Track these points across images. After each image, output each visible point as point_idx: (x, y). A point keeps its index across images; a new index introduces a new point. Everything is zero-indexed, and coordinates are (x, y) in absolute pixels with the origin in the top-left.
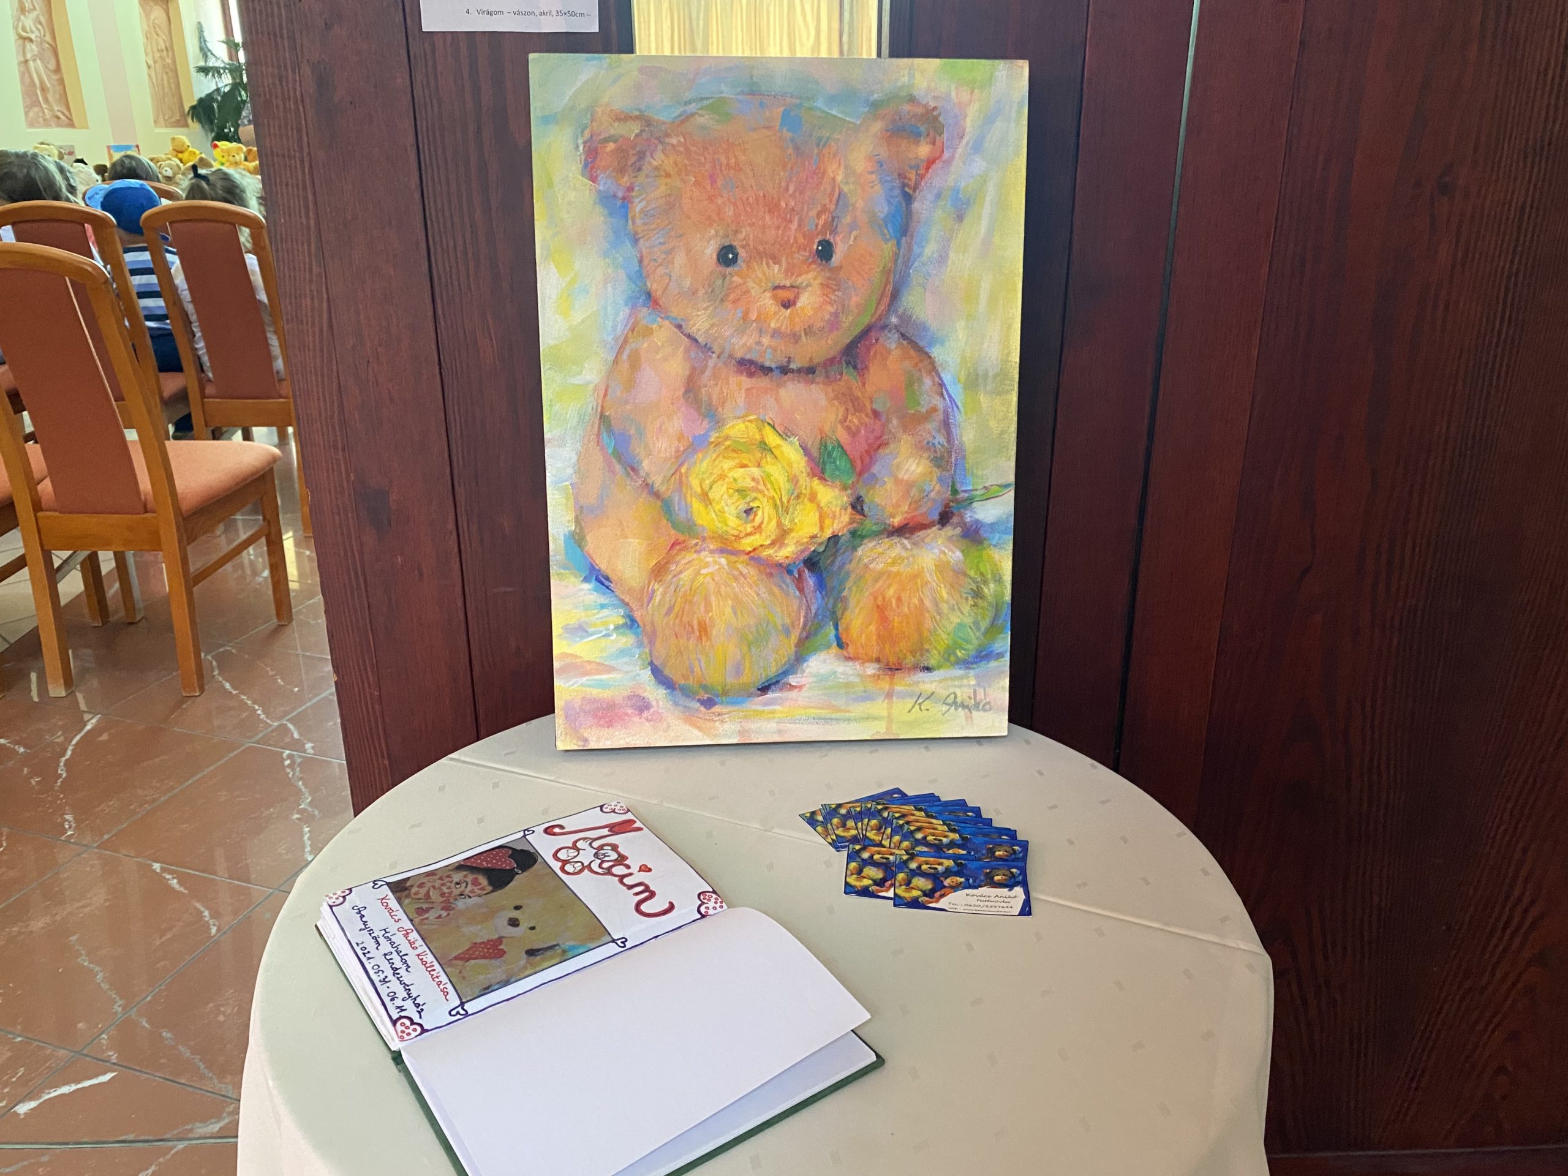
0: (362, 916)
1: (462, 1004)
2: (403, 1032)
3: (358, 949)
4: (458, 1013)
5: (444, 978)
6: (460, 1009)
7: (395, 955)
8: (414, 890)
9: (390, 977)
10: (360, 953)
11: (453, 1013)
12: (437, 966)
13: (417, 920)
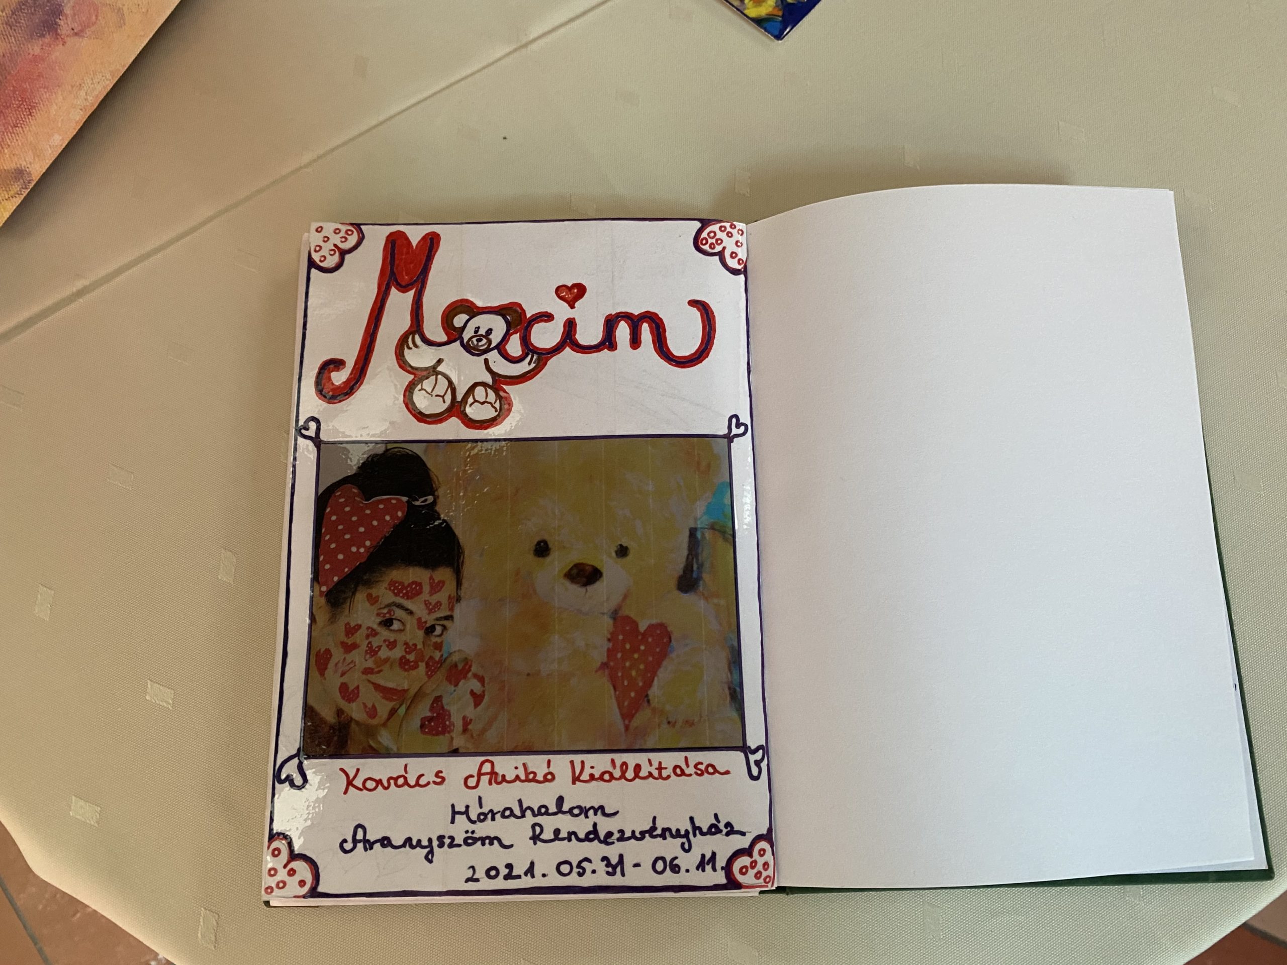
0: (385, 842)
1: (746, 750)
2: (758, 875)
3: (486, 884)
4: (758, 763)
5: (670, 759)
6: (753, 758)
7: (549, 824)
8: (355, 711)
9: (613, 852)
10: (500, 883)
11: (755, 772)
12: (632, 759)
13: (459, 742)
